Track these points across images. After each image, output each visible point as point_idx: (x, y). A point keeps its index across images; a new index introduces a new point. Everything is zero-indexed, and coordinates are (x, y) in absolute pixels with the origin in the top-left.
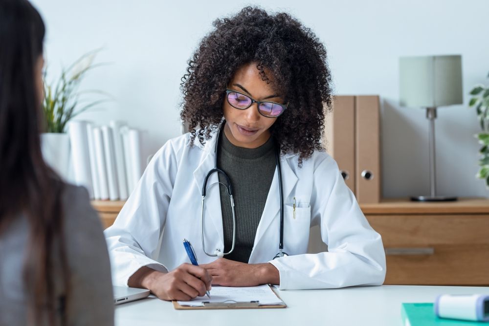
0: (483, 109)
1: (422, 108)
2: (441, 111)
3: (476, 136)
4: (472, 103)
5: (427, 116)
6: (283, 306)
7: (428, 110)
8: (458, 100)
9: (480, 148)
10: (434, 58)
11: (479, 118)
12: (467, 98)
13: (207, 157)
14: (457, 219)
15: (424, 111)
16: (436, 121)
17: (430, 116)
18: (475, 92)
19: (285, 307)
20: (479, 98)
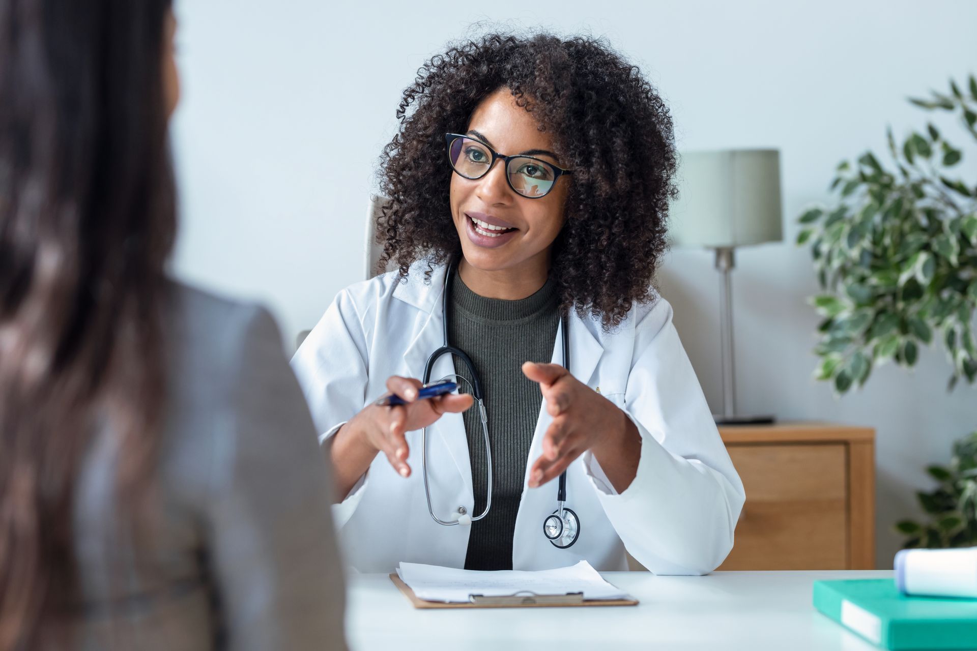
0: (825, 248)
1: (707, 248)
2: (742, 255)
3: (811, 300)
4: (802, 238)
5: (717, 265)
6: (632, 603)
7: (719, 251)
8: (774, 234)
9: (818, 322)
10: (733, 155)
11: (818, 265)
12: (791, 229)
13: (427, 323)
14: (784, 453)
15: (710, 256)
16: (735, 274)
17: (724, 263)
18: (809, 217)
19: (636, 604)
20: (817, 229)
